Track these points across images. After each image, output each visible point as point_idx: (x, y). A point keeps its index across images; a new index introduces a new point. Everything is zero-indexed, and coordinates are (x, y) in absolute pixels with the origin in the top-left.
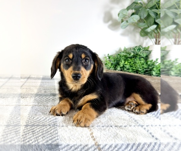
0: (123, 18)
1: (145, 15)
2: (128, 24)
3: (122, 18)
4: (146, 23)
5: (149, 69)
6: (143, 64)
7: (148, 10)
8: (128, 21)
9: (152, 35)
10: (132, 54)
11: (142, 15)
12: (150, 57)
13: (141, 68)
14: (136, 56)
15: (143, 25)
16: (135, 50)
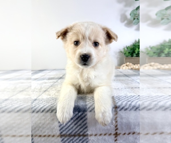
2: (139, 20)
3: (133, 17)
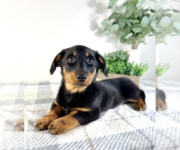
0: (106, 27)
1: (124, 25)
2: (110, 32)
4: (124, 31)
5: (128, 70)
6: (123, 66)
7: (126, 20)
8: (111, 30)
9: (130, 41)
10: (115, 58)
11: (121, 24)
12: (128, 60)
13: (121, 70)
14: (118, 59)
15: (122, 33)
16: (117, 54)
